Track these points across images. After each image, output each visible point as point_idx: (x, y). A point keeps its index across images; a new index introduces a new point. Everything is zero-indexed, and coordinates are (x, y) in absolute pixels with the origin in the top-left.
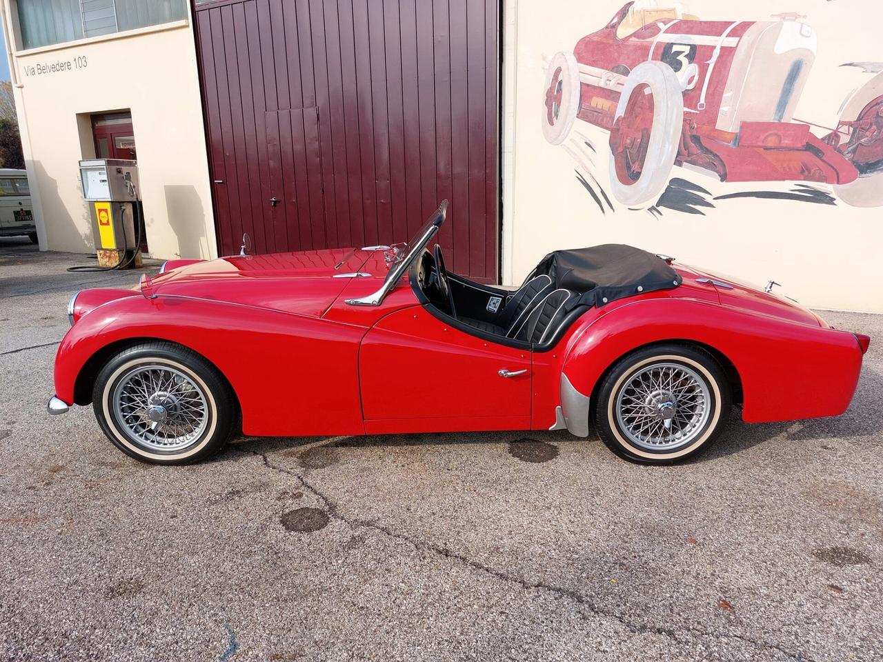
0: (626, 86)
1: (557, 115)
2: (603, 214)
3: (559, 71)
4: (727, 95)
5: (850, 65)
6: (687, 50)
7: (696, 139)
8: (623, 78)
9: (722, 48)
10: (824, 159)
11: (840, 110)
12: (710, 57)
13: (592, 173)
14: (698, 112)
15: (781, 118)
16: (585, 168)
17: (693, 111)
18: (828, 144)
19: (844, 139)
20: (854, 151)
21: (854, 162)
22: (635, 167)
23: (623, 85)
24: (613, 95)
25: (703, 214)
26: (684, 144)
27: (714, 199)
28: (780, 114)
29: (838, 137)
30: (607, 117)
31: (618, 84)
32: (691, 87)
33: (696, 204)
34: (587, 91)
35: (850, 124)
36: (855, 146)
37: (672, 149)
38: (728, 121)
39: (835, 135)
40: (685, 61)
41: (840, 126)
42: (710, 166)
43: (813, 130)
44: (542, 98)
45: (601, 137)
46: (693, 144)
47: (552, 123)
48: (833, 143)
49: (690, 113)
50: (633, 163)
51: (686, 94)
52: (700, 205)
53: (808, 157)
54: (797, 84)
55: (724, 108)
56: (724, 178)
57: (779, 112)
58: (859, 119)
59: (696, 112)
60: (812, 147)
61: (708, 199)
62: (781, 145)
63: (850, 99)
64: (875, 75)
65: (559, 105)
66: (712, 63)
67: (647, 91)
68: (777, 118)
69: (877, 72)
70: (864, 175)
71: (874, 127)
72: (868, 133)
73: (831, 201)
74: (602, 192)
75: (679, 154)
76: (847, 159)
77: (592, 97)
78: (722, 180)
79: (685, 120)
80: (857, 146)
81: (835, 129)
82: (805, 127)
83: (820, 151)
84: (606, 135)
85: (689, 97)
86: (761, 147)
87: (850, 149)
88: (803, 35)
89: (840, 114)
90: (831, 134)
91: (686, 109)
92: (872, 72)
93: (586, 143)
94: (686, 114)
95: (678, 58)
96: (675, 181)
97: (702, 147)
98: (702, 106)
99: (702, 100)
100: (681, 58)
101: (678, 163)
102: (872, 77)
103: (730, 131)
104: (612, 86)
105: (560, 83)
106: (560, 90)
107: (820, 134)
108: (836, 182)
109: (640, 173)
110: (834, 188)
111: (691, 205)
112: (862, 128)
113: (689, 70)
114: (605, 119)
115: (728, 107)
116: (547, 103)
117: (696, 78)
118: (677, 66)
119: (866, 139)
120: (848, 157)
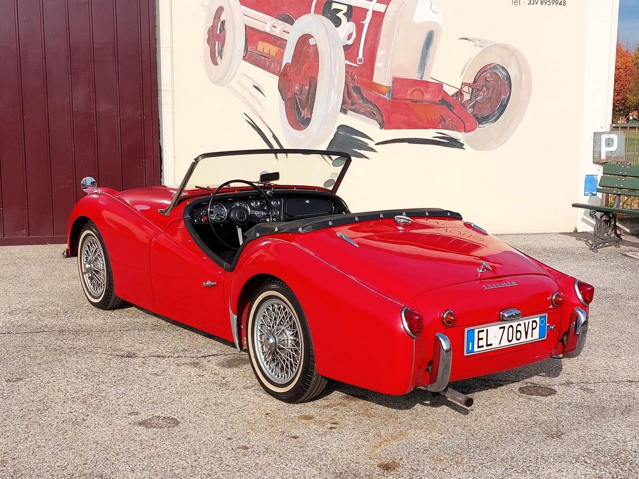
0: (292, 33)
1: (221, 55)
2: (276, 160)
3: (220, 10)
4: (380, 53)
5: (466, 39)
6: (345, 9)
7: (358, 90)
8: (288, 26)
9: (374, 12)
10: (455, 112)
11: (462, 73)
12: (365, 18)
13: (263, 118)
14: (358, 66)
15: (422, 77)
16: (255, 111)
17: (353, 64)
18: (456, 99)
19: (467, 97)
20: (474, 106)
21: (474, 115)
22: (304, 113)
23: (289, 33)
24: (280, 43)
25: (368, 158)
26: (347, 94)
27: (376, 144)
28: (421, 74)
29: (462, 94)
30: (274, 62)
31: (284, 31)
32: (350, 42)
33: (361, 149)
34: (252, 35)
35: (469, 85)
36: (473, 102)
37: (337, 97)
38: (382, 76)
39: (460, 93)
40: (344, 19)
41: (463, 86)
42: (371, 115)
43: (445, 88)
44: (203, 36)
45: (270, 82)
46: (355, 95)
47: (216, 63)
48: (460, 100)
49: (351, 66)
50: (303, 109)
51: (346, 48)
52: (364, 150)
53: (444, 110)
54: (431, 49)
55: (378, 64)
56: (383, 126)
57: (421, 71)
58: (474, 81)
59: (356, 65)
60: (446, 101)
61: (371, 144)
62: (424, 99)
63: (467, 67)
64: (482, 49)
65: (223, 45)
66: (367, 22)
67: (312, 42)
68: (420, 76)
69: (483, 47)
70: (481, 126)
71: (484, 89)
72: (481, 93)
73: (460, 146)
74: (274, 136)
75: (344, 103)
76: (469, 113)
77: (258, 41)
78: (381, 128)
79: (347, 72)
80: (475, 103)
81: (460, 88)
82: (440, 85)
83: (451, 105)
84: (275, 79)
85: (350, 51)
86: (409, 100)
87: (471, 105)
88: (433, 11)
89: (463, 76)
90: (458, 92)
91: (347, 62)
92: (480, 46)
93: (254, 86)
94: (347, 66)
95: (337, 15)
96: (342, 127)
97: (363, 98)
98: (360, 60)
99: (360, 56)
100: (340, 15)
101: (344, 111)
102: (481, 50)
103: (385, 85)
104: (277, 32)
105: (223, 23)
106: (223, 29)
107: (451, 91)
108: (463, 130)
109: (311, 118)
110: (463, 136)
111: (357, 150)
112: (477, 89)
113: (348, 27)
114: (273, 64)
115: (382, 64)
116: (208, 41)
117: (354, 35)
118: (337, 22)
119: (480, 97)
120: (470, 111)
